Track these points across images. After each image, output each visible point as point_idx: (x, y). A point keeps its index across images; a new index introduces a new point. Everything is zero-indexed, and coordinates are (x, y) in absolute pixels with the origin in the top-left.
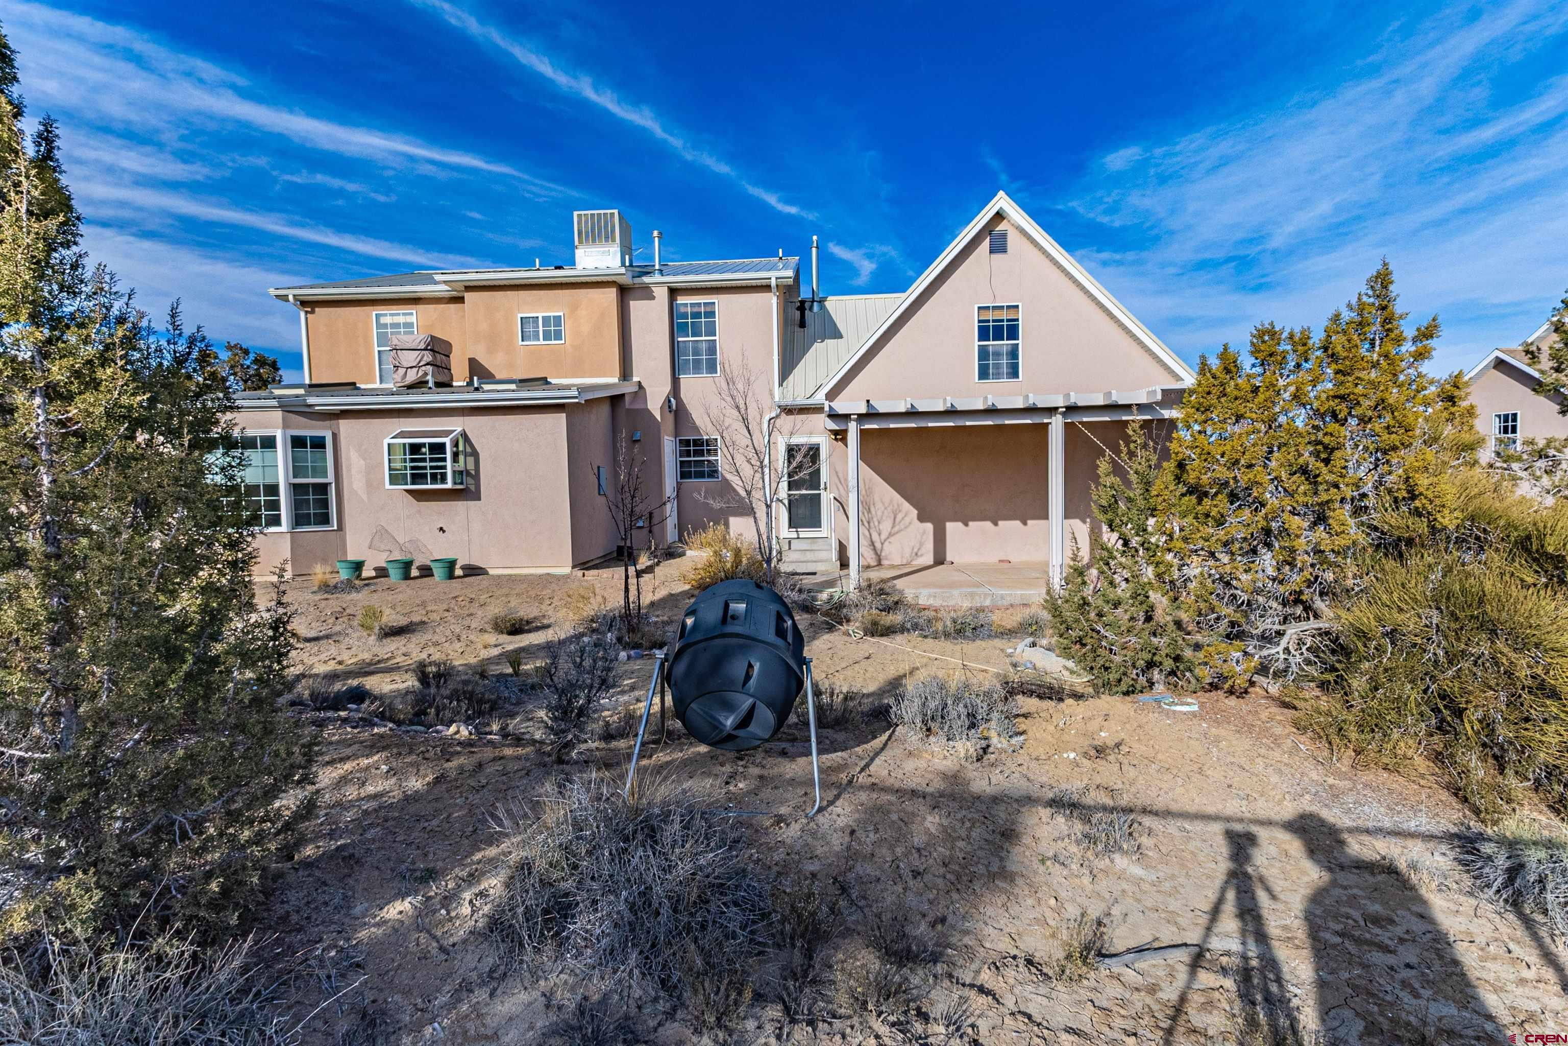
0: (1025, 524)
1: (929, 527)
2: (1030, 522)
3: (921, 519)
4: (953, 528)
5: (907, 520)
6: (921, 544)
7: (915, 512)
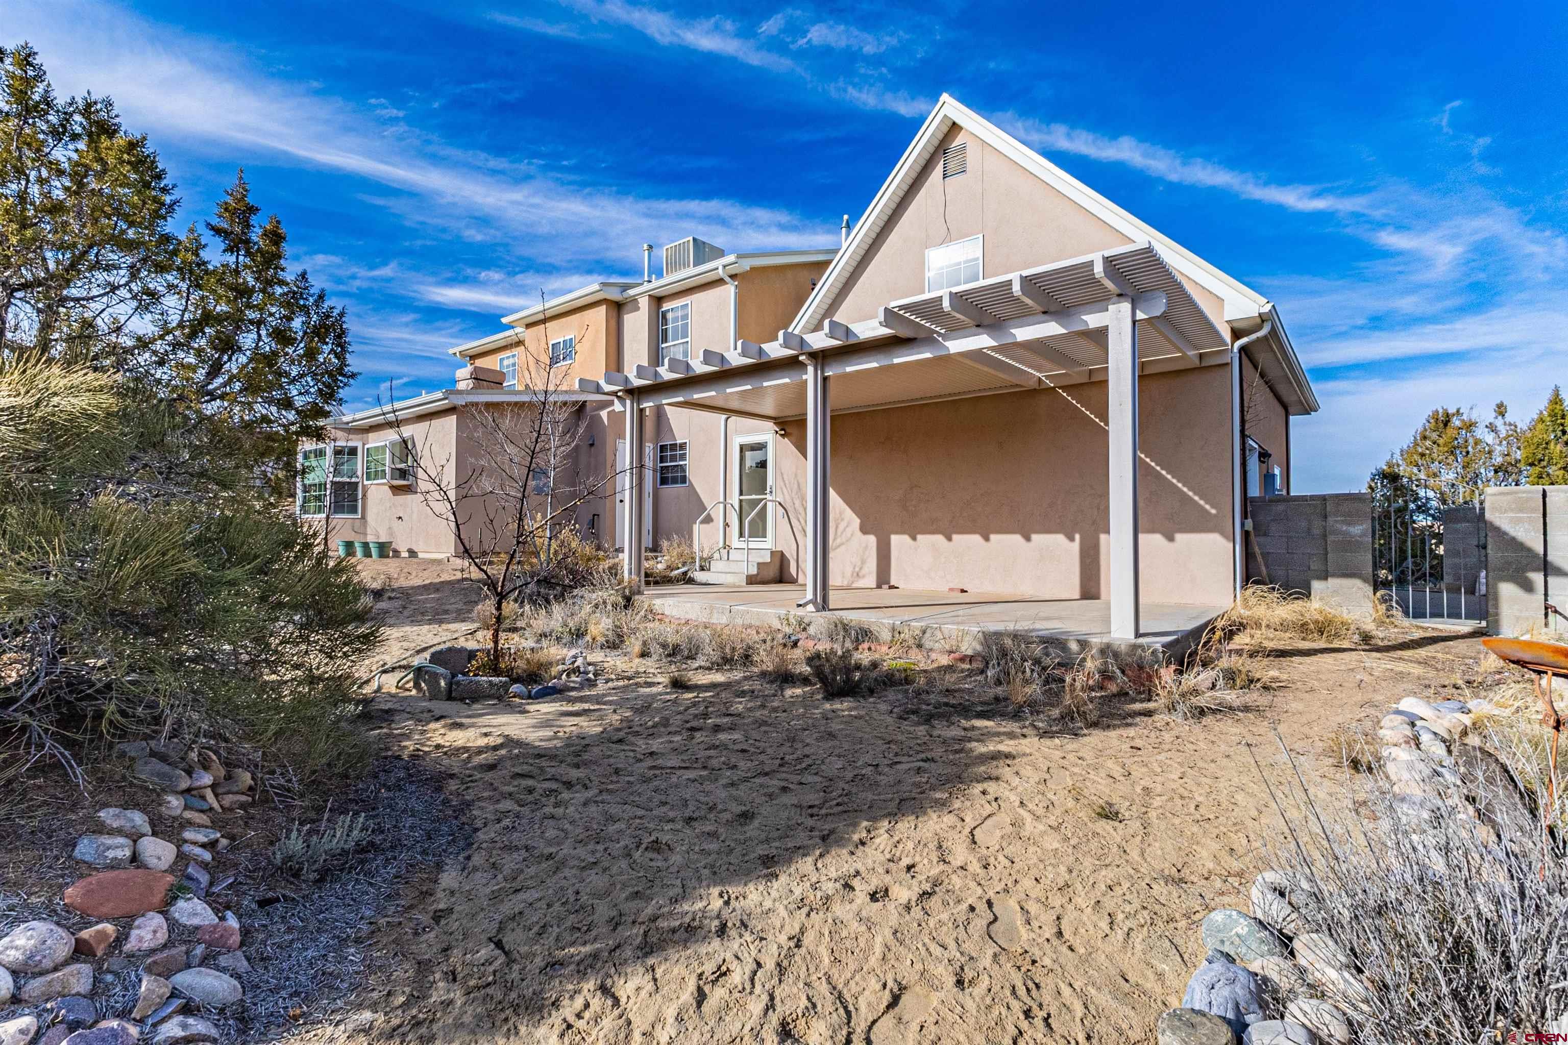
0: (987, 539)
1: (872, 539)
2: (993, 537)
3: (864, 530)
4: (898, 541)
5: (849, 531)
6: (863, 562)
7: (857, 521)
